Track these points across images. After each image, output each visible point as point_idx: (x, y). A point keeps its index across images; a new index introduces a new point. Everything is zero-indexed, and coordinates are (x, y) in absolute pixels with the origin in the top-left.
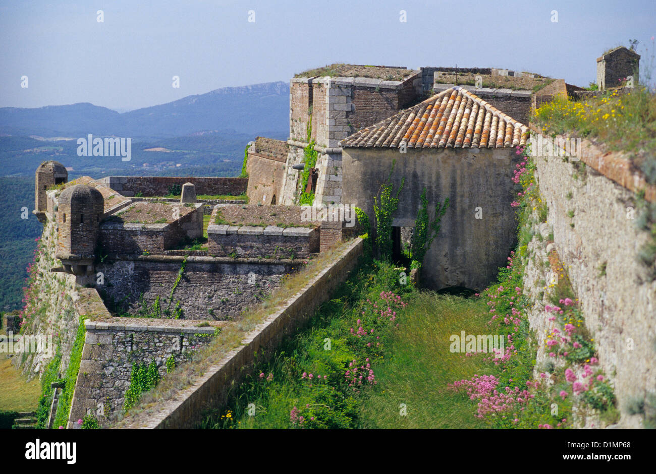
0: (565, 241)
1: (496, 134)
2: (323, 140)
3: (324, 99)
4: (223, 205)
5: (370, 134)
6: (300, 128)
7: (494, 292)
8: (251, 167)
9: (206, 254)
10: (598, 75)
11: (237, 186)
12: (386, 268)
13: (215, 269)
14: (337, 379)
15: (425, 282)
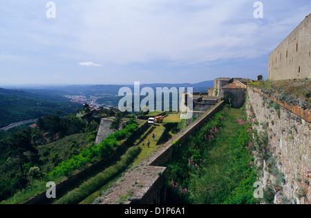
0: (252, 101)
1: (242, 87)
2: (218, 88)
3: (219, 82)
4: (205, 96)
5: (224, 87)
6: (215, 86)
7: (242, 108)
8: (209, 91)
9: (203, 103)
10: (257, 79)
11: (207, 94)
12: (227, 105)
13: (204, 105)
14: (220, 119)
15: (232, 107)
